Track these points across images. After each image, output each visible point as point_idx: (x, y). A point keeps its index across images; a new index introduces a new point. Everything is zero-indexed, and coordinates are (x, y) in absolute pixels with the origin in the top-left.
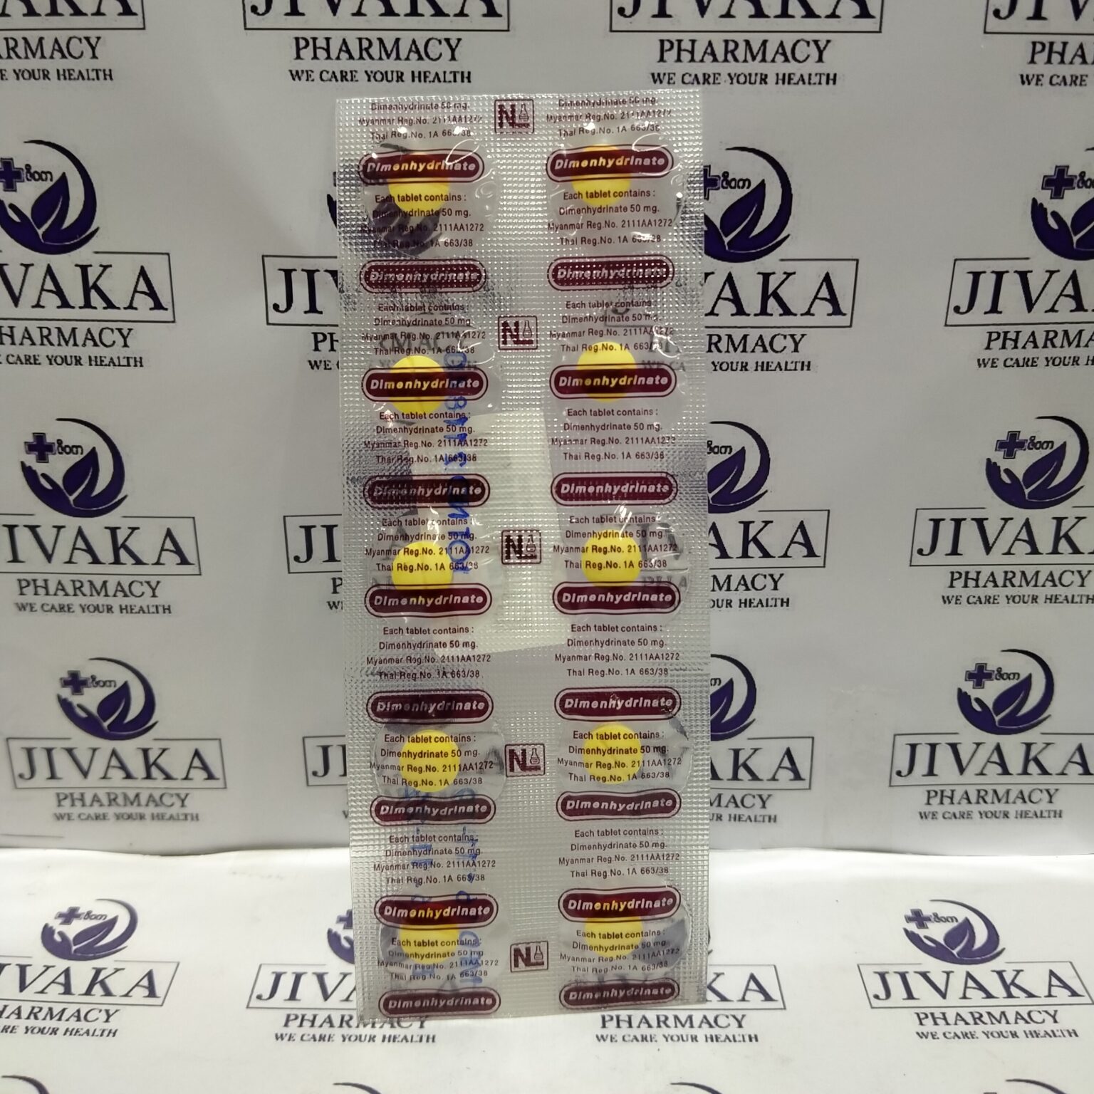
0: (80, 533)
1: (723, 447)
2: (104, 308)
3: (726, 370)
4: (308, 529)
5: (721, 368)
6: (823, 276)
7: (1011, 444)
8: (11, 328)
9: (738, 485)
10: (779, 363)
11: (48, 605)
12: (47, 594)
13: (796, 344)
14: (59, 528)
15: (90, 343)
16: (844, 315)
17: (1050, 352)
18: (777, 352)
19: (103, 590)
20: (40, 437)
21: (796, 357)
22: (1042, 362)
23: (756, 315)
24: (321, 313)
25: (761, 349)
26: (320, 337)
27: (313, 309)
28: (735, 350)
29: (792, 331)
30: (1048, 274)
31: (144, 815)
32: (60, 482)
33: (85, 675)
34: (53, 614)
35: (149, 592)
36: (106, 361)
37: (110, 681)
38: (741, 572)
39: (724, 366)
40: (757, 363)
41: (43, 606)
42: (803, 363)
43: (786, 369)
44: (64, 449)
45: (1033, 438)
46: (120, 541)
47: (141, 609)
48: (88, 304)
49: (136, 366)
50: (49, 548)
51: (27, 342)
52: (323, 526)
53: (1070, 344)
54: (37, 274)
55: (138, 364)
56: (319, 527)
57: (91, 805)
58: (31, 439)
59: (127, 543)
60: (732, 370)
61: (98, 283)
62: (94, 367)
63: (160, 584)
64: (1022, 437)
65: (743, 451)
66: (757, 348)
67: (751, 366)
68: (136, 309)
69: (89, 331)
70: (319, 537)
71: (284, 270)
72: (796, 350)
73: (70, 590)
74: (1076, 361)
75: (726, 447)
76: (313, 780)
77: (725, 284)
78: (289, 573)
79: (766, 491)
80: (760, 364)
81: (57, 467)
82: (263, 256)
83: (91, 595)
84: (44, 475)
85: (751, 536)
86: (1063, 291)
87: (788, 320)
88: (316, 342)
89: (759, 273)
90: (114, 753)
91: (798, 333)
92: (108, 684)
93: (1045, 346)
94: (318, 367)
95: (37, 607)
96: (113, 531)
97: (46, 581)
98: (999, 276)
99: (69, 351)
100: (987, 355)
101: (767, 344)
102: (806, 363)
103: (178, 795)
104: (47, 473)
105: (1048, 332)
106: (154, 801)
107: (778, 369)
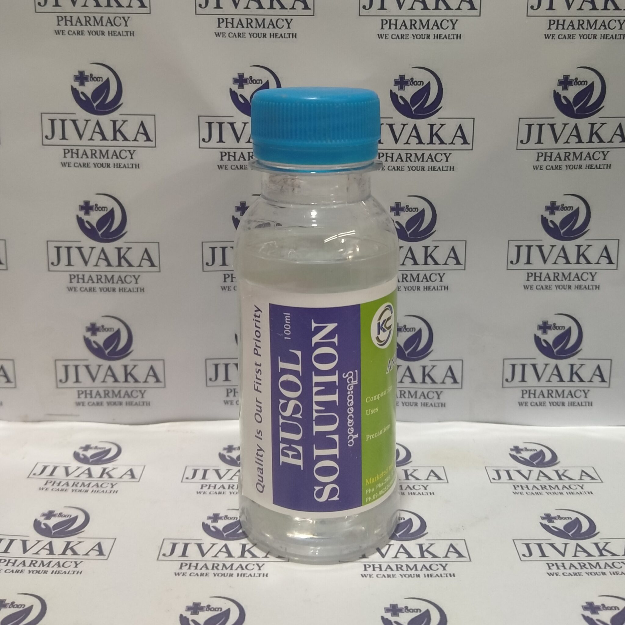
0: (103, 250)
1: (414, 208)
2: (123, 141)
3: (414, 170)
4: (213, 249)
5: (412, 169)
6: (458, 126)
7: (552, 208)
8: (78, 150)
9: (422, 227)
10: (439, 167)
11: (83, 288)
12: (84, 282)
13: (447, 158)
14: (92, 248)
15: (115, 157)
16: (469, 144)
17: (568, 163)
18: (438, 162)
19: (112, 280)
20: (87, 203)
21: (447, 164)
22: (564, 167)
23: (428, 144)
24: (224, 142)
25: (431, 160)
26: (224, 154)
27: (221, 141)
28: (419, 160)
29: (445, 152)
30: (563, 126)
31: (122, 403)
32: (95, 225)
33: (98, 325)
34: (86, 293)
35: (134, 280)
36: (122, 166)
37: (111, 328)
38: (424, 272)
39: (414, 168)
40: (429, 167)
41: (81, 288)
42: (451, 167)
43: (443, 170)
44: (98, 208)
45: (563, 205)
46: (122, 255)
47: (130, 290)
48: (115, 139)
49: (136, 168)
50: (87, 258)
51: (84, 156)
52: (221, 247)
53: (577, 159)
54: (92, 125)
55: (137, 167)
56: (218, 248)
57: (95, 397)
58: (82, 204)
59: (126, 256)
60: (417, 170)
61: (121, 129)
62: (116, 169)
63: (140, 277)
64: (557, 204)
65: (423, 210)
66: (429, 160)
67: (426, 168)
68: (138, 141)
69: (115, 151)
70: (219, 253)
71: (208, 123)
72: (447, 161)
73: (95, 280)
74: (580, 167)
75: (415, 208)
76: (210, 383)
77: (413, 129)
78: (203, 271)
79: (435, 231)
80: (430, 167)
81: (94, 218)
82: (199, 116)
83: (106, 283)
84: (88, 222)
85: (428, 254)
86: (571, 133)
87: (443, 146)
88: (222, 156)
89: (429, 124)
90: (110, 368)
91: (448, 152)
92: (110, 330)
93: (565, 160)
94: (222, 168)
95: (78, 289)
96: (119, 249)
97: (83, 276)
98: (541, 126)
99: (104, 161)
100: (537, 164)
101: (433, 158)
102: (452, 167)
103: (140, 391)
104: (89, 220)
105: (566, 153)
106: (128, 395)
107: (439, 170)
